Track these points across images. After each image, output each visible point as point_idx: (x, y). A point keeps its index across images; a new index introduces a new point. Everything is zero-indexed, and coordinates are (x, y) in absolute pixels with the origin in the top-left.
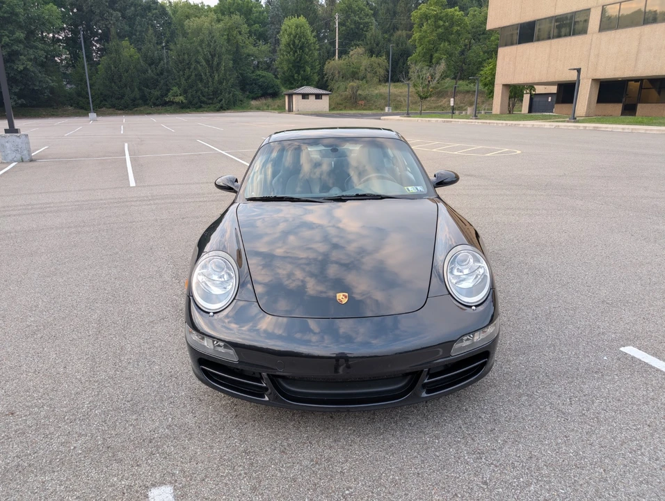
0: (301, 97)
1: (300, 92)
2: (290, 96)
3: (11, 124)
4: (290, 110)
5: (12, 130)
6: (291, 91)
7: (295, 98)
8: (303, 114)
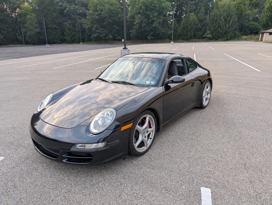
0: (268, 34)
1: (268, 32)
2: (263, 33)
3: (125, 46)
4: (261, 40)
5: (125, 48)
6: (264, 31)
7: (265, 34)
8: (267, 43)
